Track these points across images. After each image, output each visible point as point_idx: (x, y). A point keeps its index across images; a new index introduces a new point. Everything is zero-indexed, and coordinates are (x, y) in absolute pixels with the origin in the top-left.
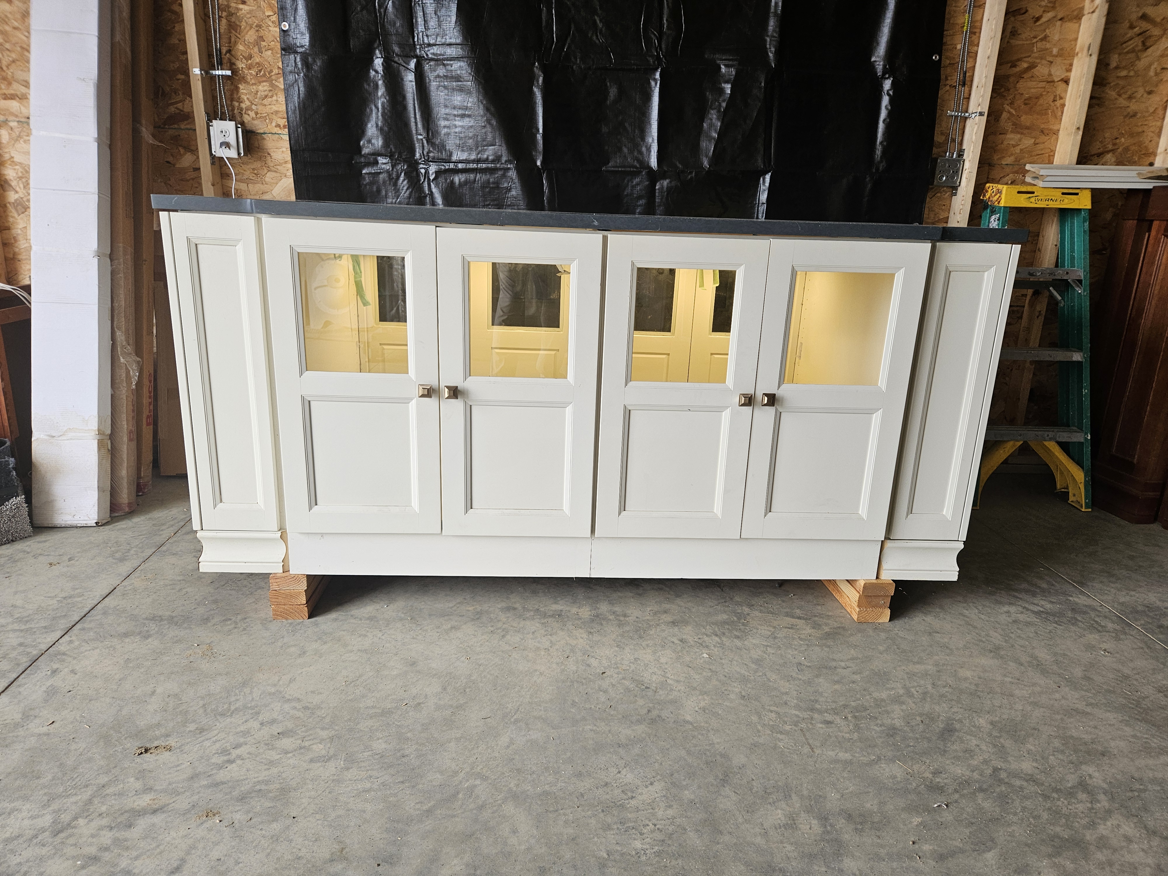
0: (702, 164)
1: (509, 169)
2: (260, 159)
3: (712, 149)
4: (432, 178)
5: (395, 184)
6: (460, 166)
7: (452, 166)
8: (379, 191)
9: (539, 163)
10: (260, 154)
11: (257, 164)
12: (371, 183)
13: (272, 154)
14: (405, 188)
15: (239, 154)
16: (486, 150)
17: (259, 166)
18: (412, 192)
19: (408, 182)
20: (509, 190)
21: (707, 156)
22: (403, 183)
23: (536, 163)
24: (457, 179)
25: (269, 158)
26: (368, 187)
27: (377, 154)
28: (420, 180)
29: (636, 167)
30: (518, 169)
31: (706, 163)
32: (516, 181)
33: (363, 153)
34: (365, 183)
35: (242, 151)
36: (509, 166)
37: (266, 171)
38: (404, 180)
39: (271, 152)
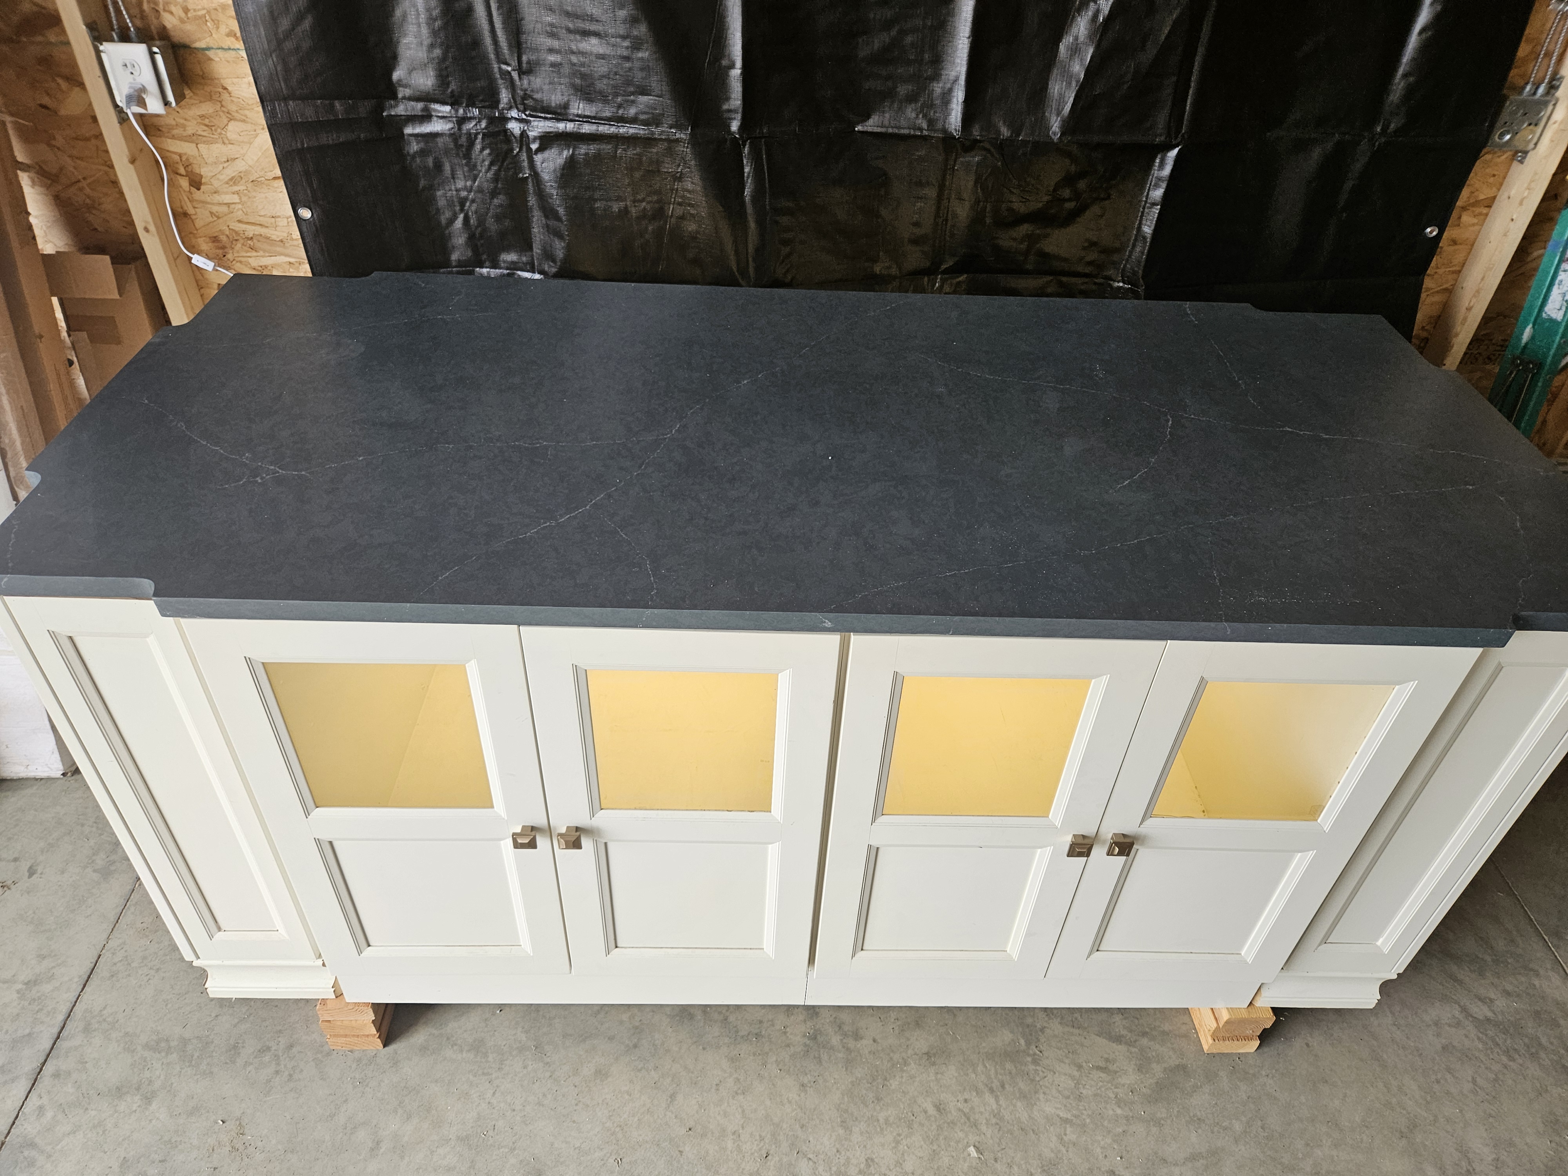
0: (1048, 129)
1: (677, 141)
2: (210, 98)
3: (1072, 99)
4: (534, 146)
5: (468, 155)
6: (587, 128)
7: (570, 127)
8: (438, 166)
9: (735, 126)
10: (208, 89)
11: (207, 108)
12: (423, 153)
13: (230, 89)
14: (487, 163)
15: (166, 103)
16: (633, 102)
17: (211, 111)
18: (499, 170)
19: (490, 154)
20: (679, 178)
21: (1058, 114)
22: (482, 154)
23: (729, 126)
24: (583, 149)
25: (225, 96)
26: (418, 160)
27: (427, 98)
28: (512, 150)
29: (921, 129)
30: (694, 141)
31: (1055, 126)
32: (693, 163)
33: (400, 96)
34: (412, 151)
35: (171, 98)
36: (678, 136)
37: (225, 121)
38: (483, 149)
39: (227, 83)
